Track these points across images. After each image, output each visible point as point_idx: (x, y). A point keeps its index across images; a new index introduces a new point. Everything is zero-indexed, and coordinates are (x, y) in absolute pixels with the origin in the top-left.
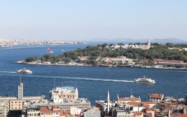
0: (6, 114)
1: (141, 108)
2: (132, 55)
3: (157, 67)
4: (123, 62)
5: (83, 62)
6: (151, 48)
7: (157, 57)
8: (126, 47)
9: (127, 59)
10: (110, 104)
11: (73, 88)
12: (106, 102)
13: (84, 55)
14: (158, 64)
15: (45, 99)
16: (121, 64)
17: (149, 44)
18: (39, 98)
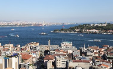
0: (43, 52)
1: (98, 51)
2: (98, 28)
3: (109, 33)
4: (94, 32)
5: (77, 31)
6: (107, 26)
7: (109, 29)
8: (96, 25)
9: (96, 30)
10: (85, 49)
11: (70, 42)
12: (83, 48)
13: (78, 29)
14: (110, 32)
15: (59, 46)
16: (93, 32)
17: (106, 24)
18: (56, 46)
